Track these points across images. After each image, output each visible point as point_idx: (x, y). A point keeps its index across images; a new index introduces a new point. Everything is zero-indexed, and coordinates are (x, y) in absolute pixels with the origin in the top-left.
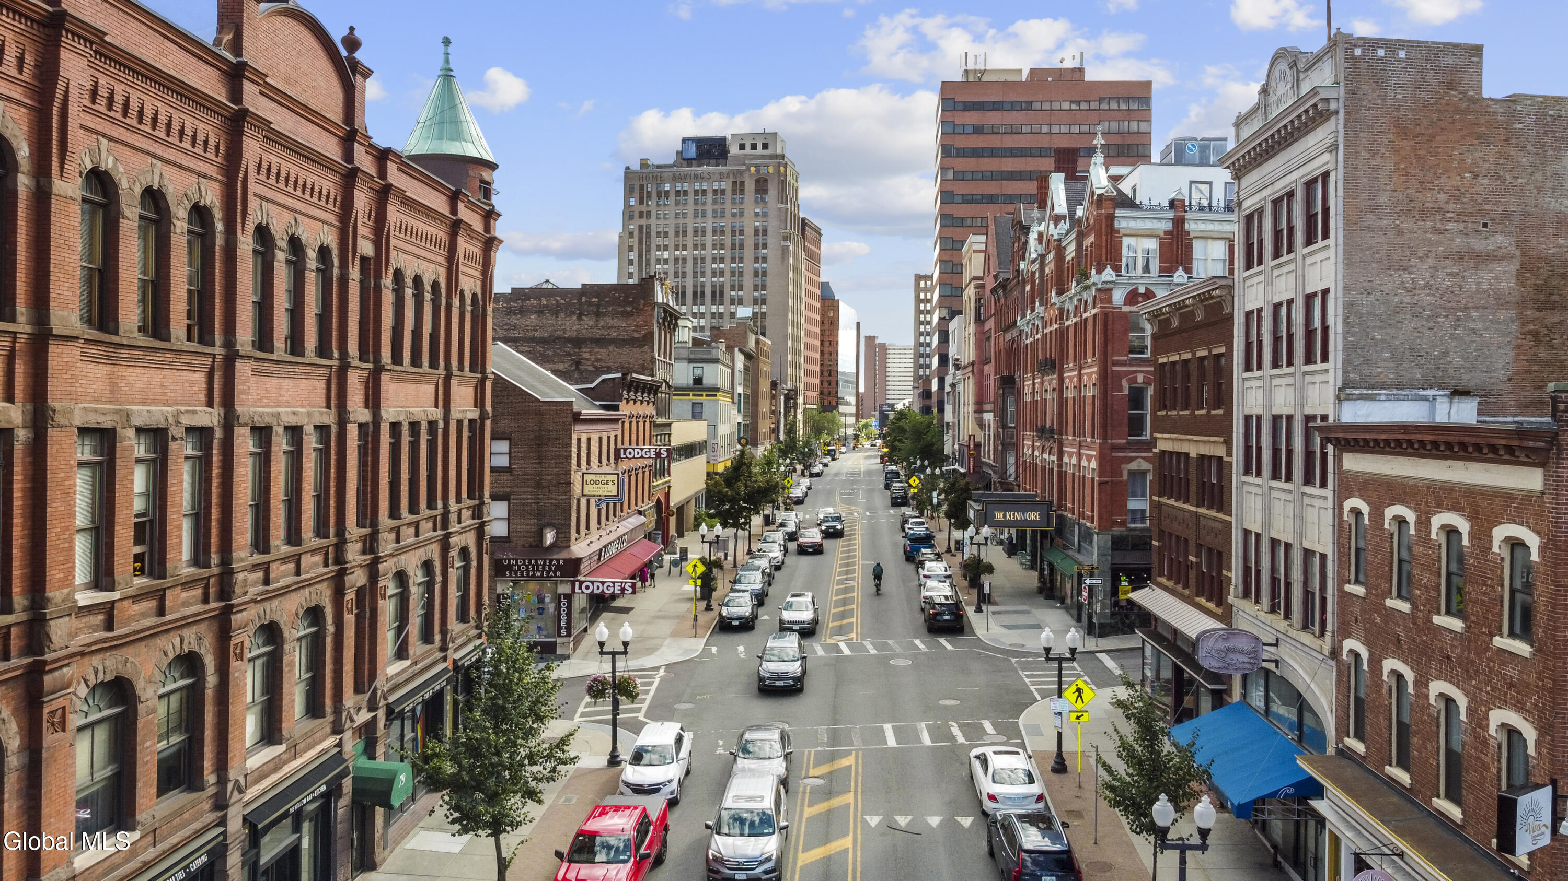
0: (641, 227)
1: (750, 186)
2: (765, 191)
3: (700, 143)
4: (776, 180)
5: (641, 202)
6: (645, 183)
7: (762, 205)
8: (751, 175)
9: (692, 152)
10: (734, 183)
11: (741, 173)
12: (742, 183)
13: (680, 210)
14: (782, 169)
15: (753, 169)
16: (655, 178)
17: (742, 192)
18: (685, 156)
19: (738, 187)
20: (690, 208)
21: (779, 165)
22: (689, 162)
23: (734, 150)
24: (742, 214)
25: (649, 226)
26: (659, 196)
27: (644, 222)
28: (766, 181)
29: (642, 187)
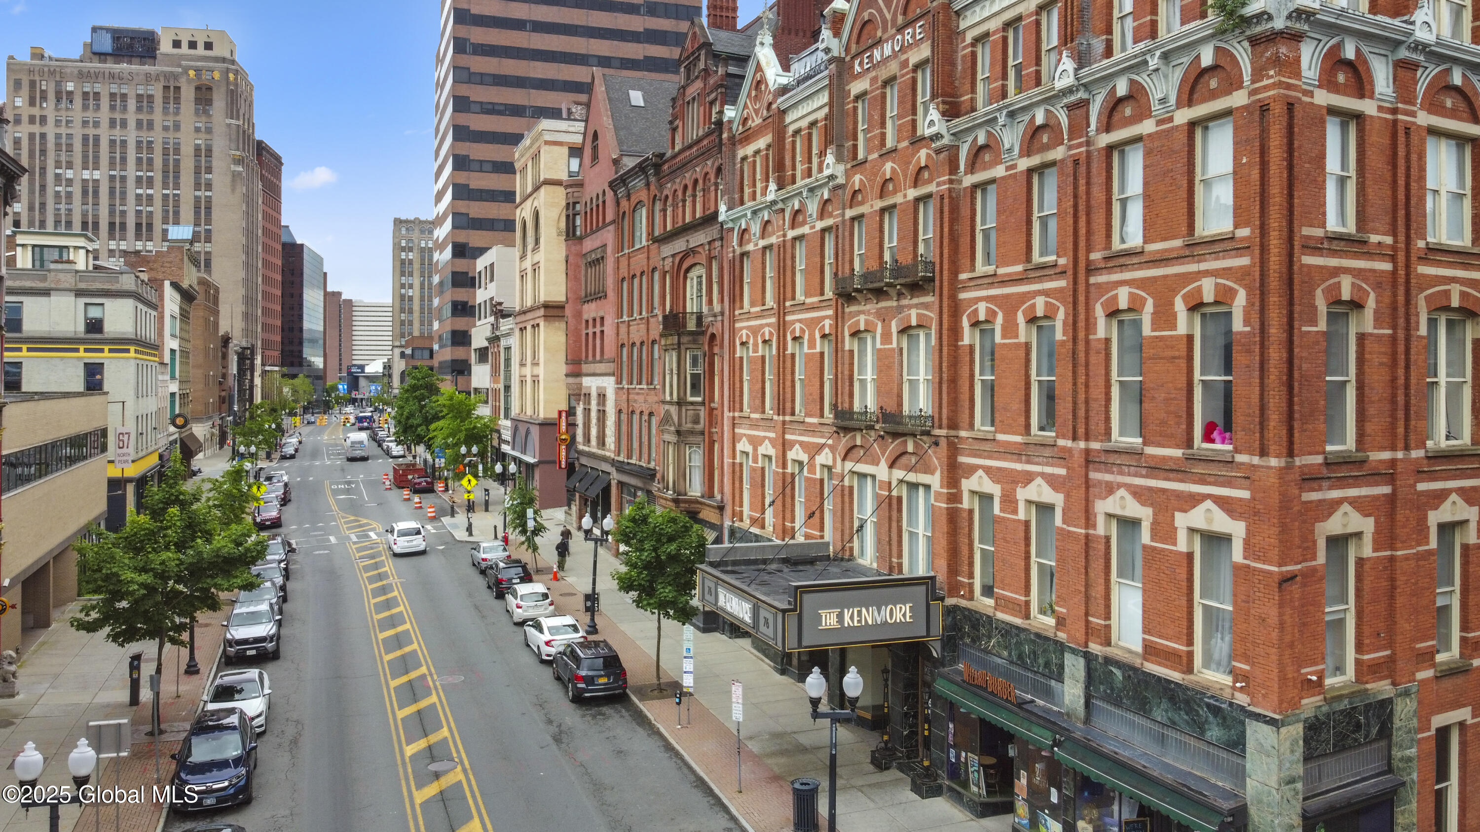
0: (32, 136)
1: (188, 94)
2: (209, 102)
3: (117, 35)
4: (223, 89)
5: (32, 103)
6: (37, 78)
7: (204, 119)
8: (189, 81)
9: (106, 44)
10: (166, 88)
11: (176, 77)
12: (177, 89)
13: (90, 115)
14: (231, 76)
15: (192, 73)
16: (52, 73)
17: (177, 100)
18: (96, 48)
19: (172, 93)
20: (104, 114)
21: (228, 70)
22: (101, 56)
23: (165, 47)
24: (177, 127)
25: (43, 136)
26: (58, 99)
27: (36, 129)
28: (210, 89)
29: (32, 84)
